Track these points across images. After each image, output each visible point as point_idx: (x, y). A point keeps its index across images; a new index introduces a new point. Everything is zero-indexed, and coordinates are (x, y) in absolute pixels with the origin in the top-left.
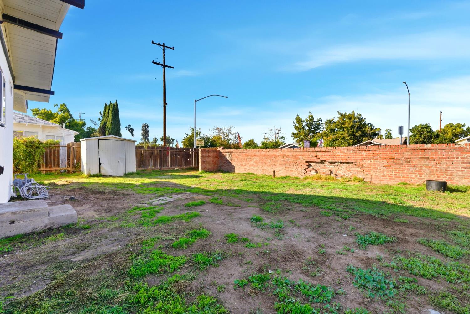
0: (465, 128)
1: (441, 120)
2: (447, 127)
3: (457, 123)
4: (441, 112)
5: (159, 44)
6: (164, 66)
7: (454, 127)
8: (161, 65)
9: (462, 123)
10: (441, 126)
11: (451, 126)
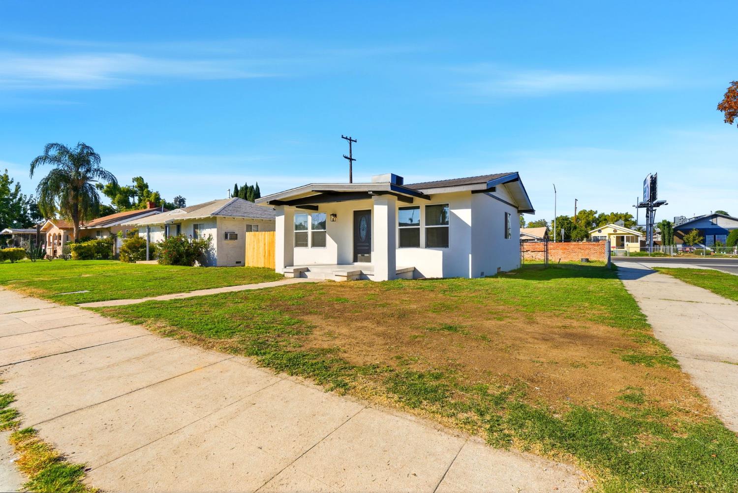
0: (597, 216)
1: (576, 208)
2: (581, 213)
3: (590, 210)
4: (576, 200)
5: (346, 138)
6: (351, 159)
7: (587, 214)
8: (349, 158)
9: (594, 210)
10: (575, 214)
11: (585, 213)
